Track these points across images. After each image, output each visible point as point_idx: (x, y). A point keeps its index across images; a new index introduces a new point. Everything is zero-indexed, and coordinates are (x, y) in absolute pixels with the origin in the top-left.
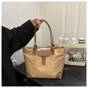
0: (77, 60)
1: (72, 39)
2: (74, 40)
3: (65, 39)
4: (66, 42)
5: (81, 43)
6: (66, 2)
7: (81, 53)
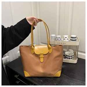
0: (69, 57)
1: (64, 36)
2: (66, 38)
3: (57, 36)
4: (58, 39)
5: (73, 40)
6: (60, 2)
7: (74, 50)
